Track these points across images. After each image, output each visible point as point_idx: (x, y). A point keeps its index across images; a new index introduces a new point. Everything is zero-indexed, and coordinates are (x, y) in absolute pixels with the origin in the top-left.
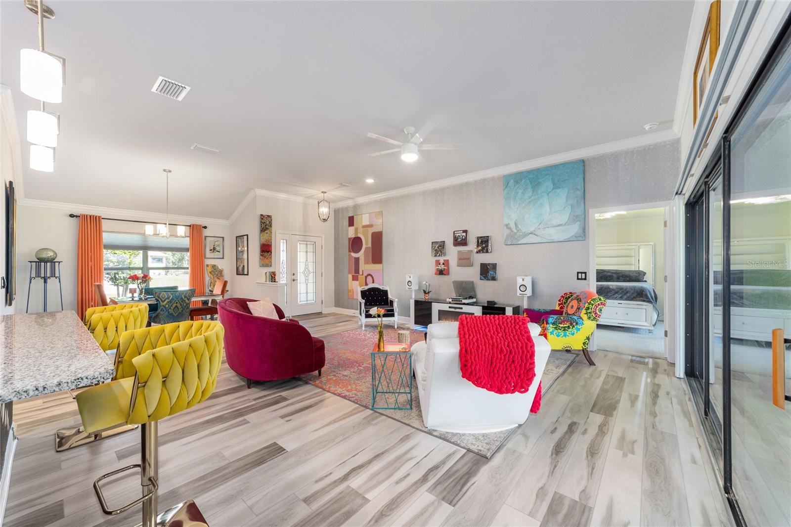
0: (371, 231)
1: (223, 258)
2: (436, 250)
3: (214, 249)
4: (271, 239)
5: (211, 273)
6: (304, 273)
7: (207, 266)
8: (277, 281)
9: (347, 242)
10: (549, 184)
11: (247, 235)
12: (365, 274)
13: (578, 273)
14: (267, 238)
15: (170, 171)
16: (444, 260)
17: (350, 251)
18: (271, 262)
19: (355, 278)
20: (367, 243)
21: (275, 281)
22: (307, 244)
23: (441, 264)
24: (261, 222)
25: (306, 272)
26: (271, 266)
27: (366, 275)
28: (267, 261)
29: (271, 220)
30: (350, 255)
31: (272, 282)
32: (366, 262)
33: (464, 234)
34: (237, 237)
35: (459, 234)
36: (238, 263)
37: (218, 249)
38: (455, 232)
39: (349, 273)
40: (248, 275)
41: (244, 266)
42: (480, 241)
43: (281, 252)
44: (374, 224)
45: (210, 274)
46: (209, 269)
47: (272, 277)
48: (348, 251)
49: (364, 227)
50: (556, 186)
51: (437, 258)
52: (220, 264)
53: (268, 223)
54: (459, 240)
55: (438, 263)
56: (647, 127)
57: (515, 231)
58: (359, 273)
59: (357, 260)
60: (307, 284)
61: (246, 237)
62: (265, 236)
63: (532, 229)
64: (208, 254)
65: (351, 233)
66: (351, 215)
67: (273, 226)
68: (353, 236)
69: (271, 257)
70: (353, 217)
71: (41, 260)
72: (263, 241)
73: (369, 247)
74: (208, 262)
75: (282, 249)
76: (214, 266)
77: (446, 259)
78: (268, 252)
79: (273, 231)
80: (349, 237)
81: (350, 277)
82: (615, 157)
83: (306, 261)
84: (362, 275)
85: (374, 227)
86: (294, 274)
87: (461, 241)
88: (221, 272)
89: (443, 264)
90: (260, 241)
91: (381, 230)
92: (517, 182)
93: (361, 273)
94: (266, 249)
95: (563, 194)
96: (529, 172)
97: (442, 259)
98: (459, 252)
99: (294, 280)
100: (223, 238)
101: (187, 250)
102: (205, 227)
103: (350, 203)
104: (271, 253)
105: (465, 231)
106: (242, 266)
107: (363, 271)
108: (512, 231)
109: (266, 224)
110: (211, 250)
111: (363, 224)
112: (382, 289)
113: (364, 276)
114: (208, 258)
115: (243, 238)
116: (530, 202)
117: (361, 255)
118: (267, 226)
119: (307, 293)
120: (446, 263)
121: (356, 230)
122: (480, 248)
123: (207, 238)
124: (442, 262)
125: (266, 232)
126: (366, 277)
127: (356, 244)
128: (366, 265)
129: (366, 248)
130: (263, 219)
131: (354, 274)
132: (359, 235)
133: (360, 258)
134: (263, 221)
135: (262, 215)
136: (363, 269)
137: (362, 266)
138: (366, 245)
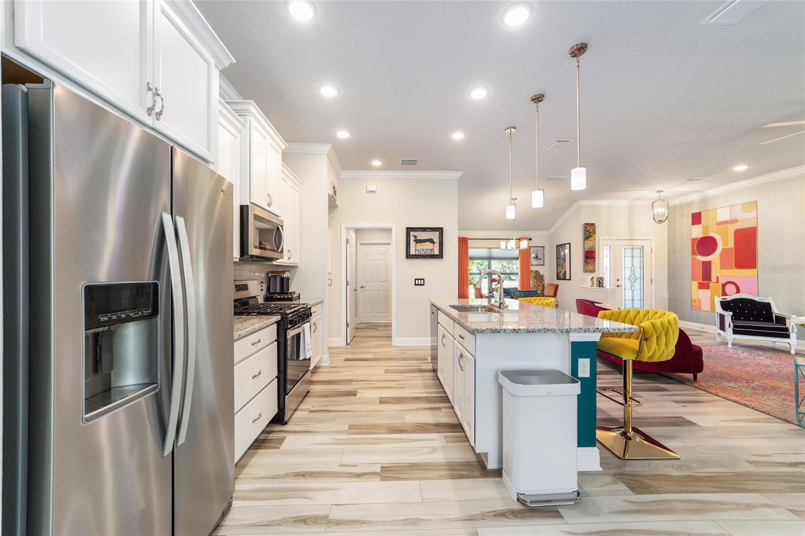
0: (733, 227)
1: (544, 265)
3: (537, 257)
4: (595, 246)
5: (534, 277)
6: (629, 279)
7: (532, 271)
8: (604, 286)
9: (690, 243)
11: (570, 244)
12: (722, 281)
14: (591, 245)
15: (516, 199)
17: (693, 253)
18: (594, 268)
19: (702, 286)
20: (725, 242)
21: (602, 286)
22: (633, 249)
24: (585, 230)
25: (631, 278)
26: (594, 271)
27: (724, 283)
28: (590, 267)
29: (595, 227)
30: (693, 260)
31: (600, 287)
32: (723, 267)
34: (557, 246)
36: (559, 269)
37: (539, 256)
39: (693, 279)
40: (570, 280)
41: (565, 272)
43: (605, 258)
44: (739, 219)
45: (533, 279)
46: (533, 274)
47: (600, 282)
48: (691, 254)
49: (718, 224)
52: (542, 270)
53: (591, 230)
58: (711, 281)
59: (707, 266)
60: (633, 291)
61: (567, 246)
62: (589, 244)
64: (533, 262)
65: (697, 232)
66: (696, 211)
67: (596, 233)
68: (701, 236)
69: (595, 263)
70: (699, 214)
72: (587, 248)
73: (731, 248)
74: (533, 268)
75: (605, 255)
76: (537, 272)
78: (592, 258)
79: (597, 239)
80: (694, 236)
81: (695, 284)
83: (633, 266)
84: (717, 282)
85: (739, 222)
86: (618, 280)
88: (542, 277)
90: (584, 249)
91: (754, 225)
93: (714, 279)
94: (590, 256)
99: (618, 286)
100: (544, 247)
101: (517, 259)
102: (530, 239)
103: (696, 197)
104: (595, 259)
106: (563, 272)
107: (718, 278)
109: (589, 231)
110: (534, 258)
111: (719, 220)
112: (758, 300)
113: (720, 285)
114: (532, 265)
115: (565, 247)
117: (715, 258)
118: (591, 234)
119: (633, 300)
121: (706, 229)
123: (531, 248)
125: (590, 239)
126: (724, 286)
127: (706, 245)
128: (723, 271)
129: (724, 250)
130: (586, 227)
131: (701, 281)
132: (711, 234)
133: (712, 262)
134: (587, 229)
135: (586, 224)
136: (717, 276)
137: (717, 271)
138: (723, 246)
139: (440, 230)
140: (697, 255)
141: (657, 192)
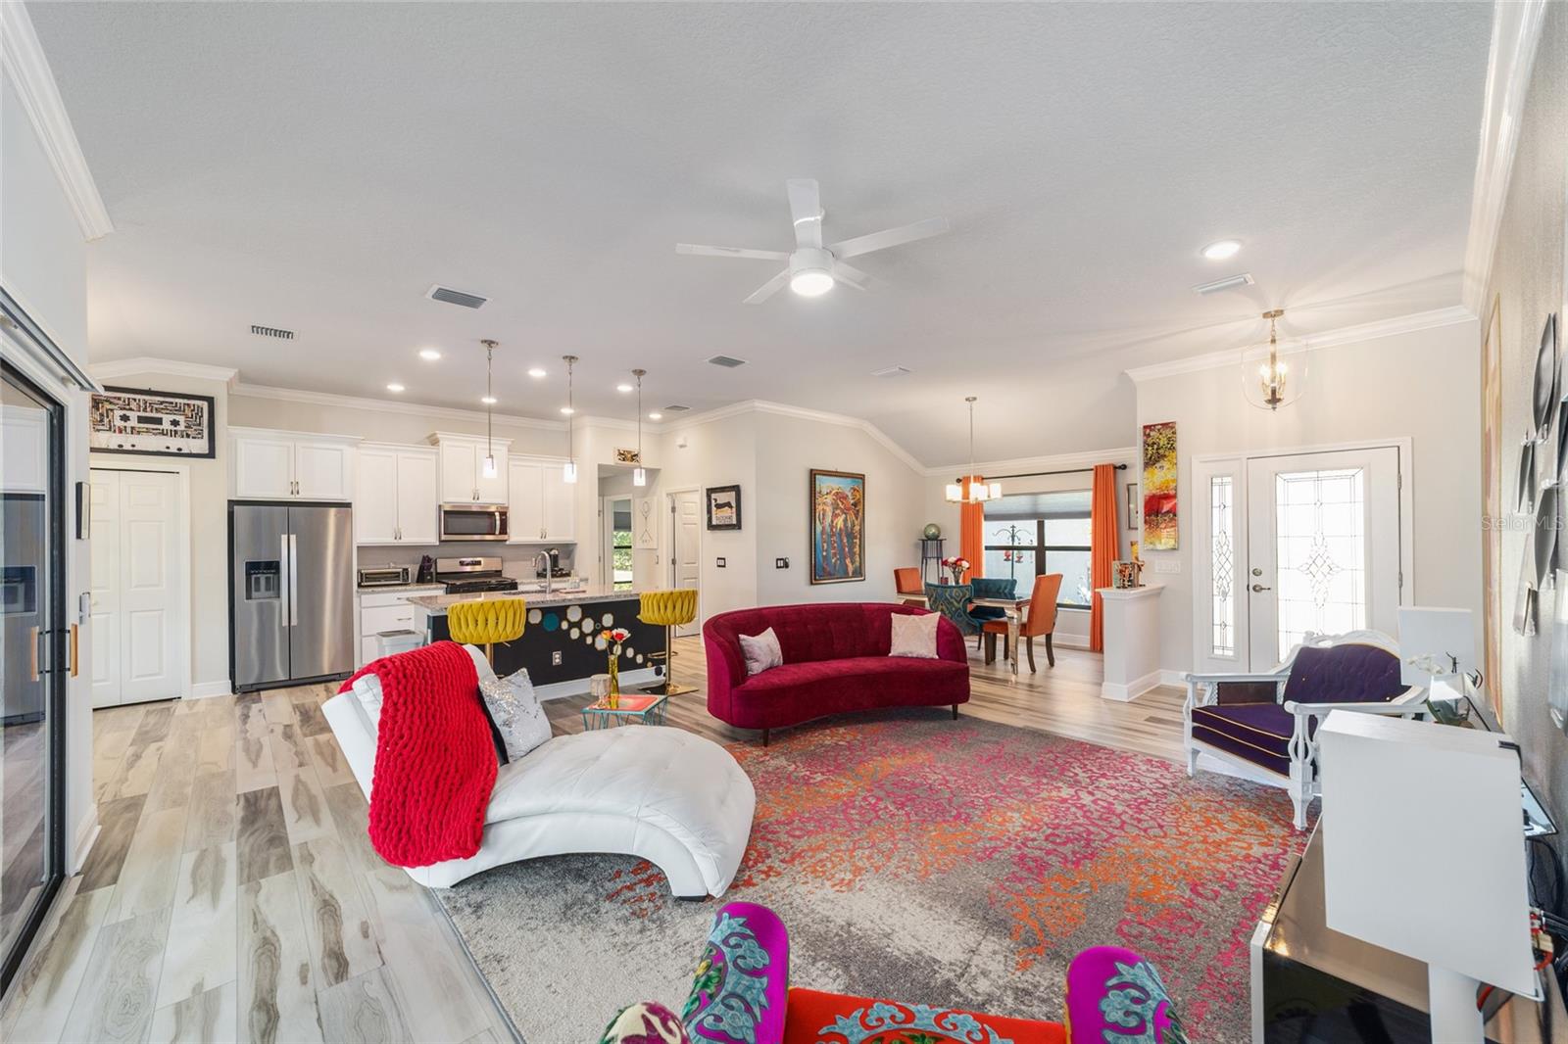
4: (1177, 481)
14: (1163, 479)
15: (974, 399)
18: (1176, 538)
22: (1318, 479)
24: (1145, 443)
26: (1176, 548)
28: (1162, 537)
29: (1174, 433)
43: (1216, 511)
53: (1163, 442)
60: (1321, 607)
62: (1160, 476)
67: (1177, 447)
69: (1176, 526)
71: (929, 538)
72: (1154, 489)
74: (1132, 538)
75: (1216, 504)
78: (1168, 513)
79: (1180, 459)
86: (1257, 572)
90: (1144, 490)
94: (1159, 509)
99: (1260, 588)
101: (1086, 515)
102: (1124, 467)
104: (1175, 515)
109: (1158, 444)
114: (1132, 529)
118: (1161, 451)
123: (1130, 487)
125: (1158, 465)
130: (1149, 435)
134: (1150, 441)
135: (1145, 427)
139: (736, 489)
141: (1266, 315)
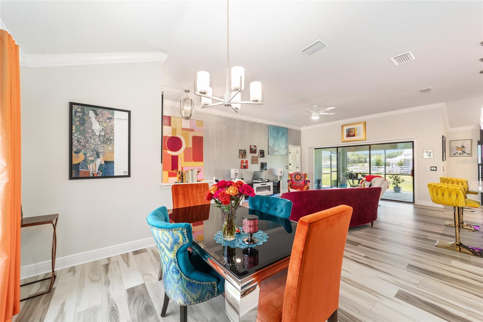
0: (191, 135)
2: (242, 155)
10: (281, 134)
13: (286, 166)
16: (246, 161)
17: (163, 148)
19: (172, 175)
20: (187, 143)
23: (245, 162)
30: (165, 154)
32: (186, 160)
33: (255, 148)
35: (253, 148)
38: (251, 146)
39: (164, 169)
42: (261, 152)
44: (195, 130)
49: (184, 129)
50: (283, 135)
51: (242, 159)
54: (253, 150)
55: (242, 162)
56: (304, 126)
57: (273, 149)
59: (175, 160)
63: (277, 149)
68: (170, 135)
70: (170, 118)
73: (190, 148)
77: (246, 160)
81: (166, 175)
82: (293, 130)
85: (195, 132)
87: (253, 151)
89: (246, 163)
91: (203, 136)
92: (273, 129)
95: (284, 138)
96: (277, 127)
97: (244, 160)
98: (252, 157)
105: (255, 146)
107: (182, 168)
108: (272, 149)
111: (183, 127)
116: (276, 139)
117: (180, 153)
120: (247, 162)
121: (174, 130)
122: (261, 155)
124: (245, 161)
127: (174, 143)
128: (186, 163)
131: (171, 171)
132: (178, 136)
133: (179, 156)
136: (182, 166)
137: (181, 163)
138: (186, 145)
140: (167, 150)
